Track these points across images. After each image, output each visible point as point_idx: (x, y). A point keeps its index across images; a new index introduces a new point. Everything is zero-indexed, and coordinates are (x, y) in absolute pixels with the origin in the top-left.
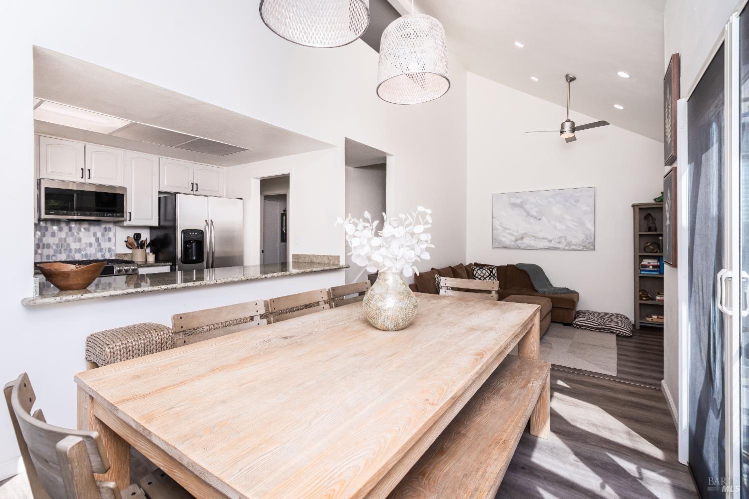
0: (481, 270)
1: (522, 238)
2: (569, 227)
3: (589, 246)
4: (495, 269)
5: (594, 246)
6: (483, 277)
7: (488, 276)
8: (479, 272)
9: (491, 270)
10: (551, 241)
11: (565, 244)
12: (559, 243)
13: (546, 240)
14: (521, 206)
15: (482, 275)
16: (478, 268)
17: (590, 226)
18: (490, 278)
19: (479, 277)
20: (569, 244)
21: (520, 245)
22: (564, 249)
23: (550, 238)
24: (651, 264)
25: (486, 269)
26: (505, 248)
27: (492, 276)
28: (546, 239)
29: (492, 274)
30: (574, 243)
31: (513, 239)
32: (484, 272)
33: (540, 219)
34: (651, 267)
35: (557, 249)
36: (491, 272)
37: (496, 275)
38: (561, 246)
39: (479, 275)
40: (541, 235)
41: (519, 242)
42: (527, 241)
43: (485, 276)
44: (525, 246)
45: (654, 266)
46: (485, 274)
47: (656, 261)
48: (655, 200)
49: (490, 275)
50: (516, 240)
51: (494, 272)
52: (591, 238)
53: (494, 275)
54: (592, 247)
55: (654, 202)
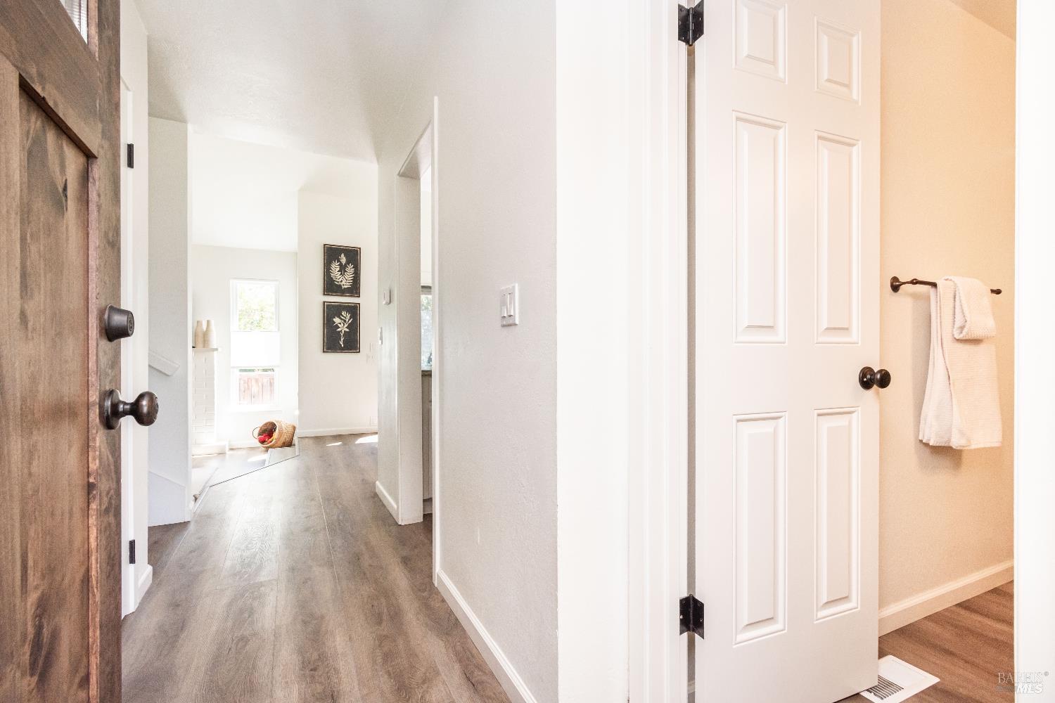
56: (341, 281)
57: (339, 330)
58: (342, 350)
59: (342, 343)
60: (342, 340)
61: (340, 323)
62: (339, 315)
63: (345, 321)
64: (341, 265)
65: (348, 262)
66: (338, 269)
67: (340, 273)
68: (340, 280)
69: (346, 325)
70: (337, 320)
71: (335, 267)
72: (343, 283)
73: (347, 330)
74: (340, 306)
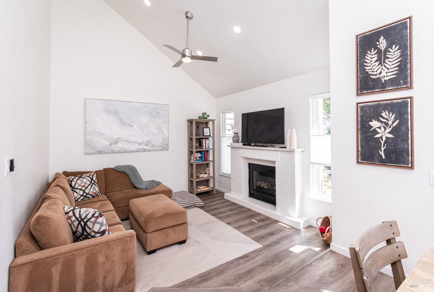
0: (81, 179)
1: (116, 143)
2: (153, 133)
3: (165, 147)
4: (95, 175)
5: (168, 146)
6: (84, 186)
7: (89, 185)
8: (79, 182)
9: (91, 177)
10: (141, 144)
11: (150, 146)
12: (147, 145)
13: (136, 144)
14: (115, 113)
15: (83, 184)
16: (77, 178)
17: (166, 132)
18: (92, 186)
19: (80, 187)
20: (153, 146)
21: (114, 149)
22: (149, 150)
23: (140, 142)
24: (198, 156)
25: (86, 177)
26: (100, 152)
27: (93, 184)
28: (137, 142)
29: (93, 182)
30: (157, 145)
31: (108, 143)
32: (85, 180)
33: (132, 126)
34: (198, 158)
35: (144, 150)
36: (92, 179)
37: (96, 182)
38: (147, 148)
39: (80, 185)
40: (132, 139)
41: (113, 146)
42: (121, 145)
43: (86, 186)
44: (118, 149)
45: (199, 157)
46: (86, 184)
47: (199, 154)
48: (199, 117)
49: (91, 182)
50: (111, 145)
51: (94, 178)
52: (167, 141)
53: (95, 182)
54: (167, 147)
55: (198, 118)
56: (381, 72)
57: (378, 136)
58: (383, 162)
59: (382, 154)
60: (383, 149)
61: (380, 128)
62: (377, 117)
63: (387, 124)
64: (379, 52)
65: (390, 46)
66: (376, 58)
67: (377, 63)
68: (379, 72)
69: (388, 130)
70: (375, 124)
71: (371, 57)
72: (384, 74)
73: (390, 136)
74: (379, 105)
